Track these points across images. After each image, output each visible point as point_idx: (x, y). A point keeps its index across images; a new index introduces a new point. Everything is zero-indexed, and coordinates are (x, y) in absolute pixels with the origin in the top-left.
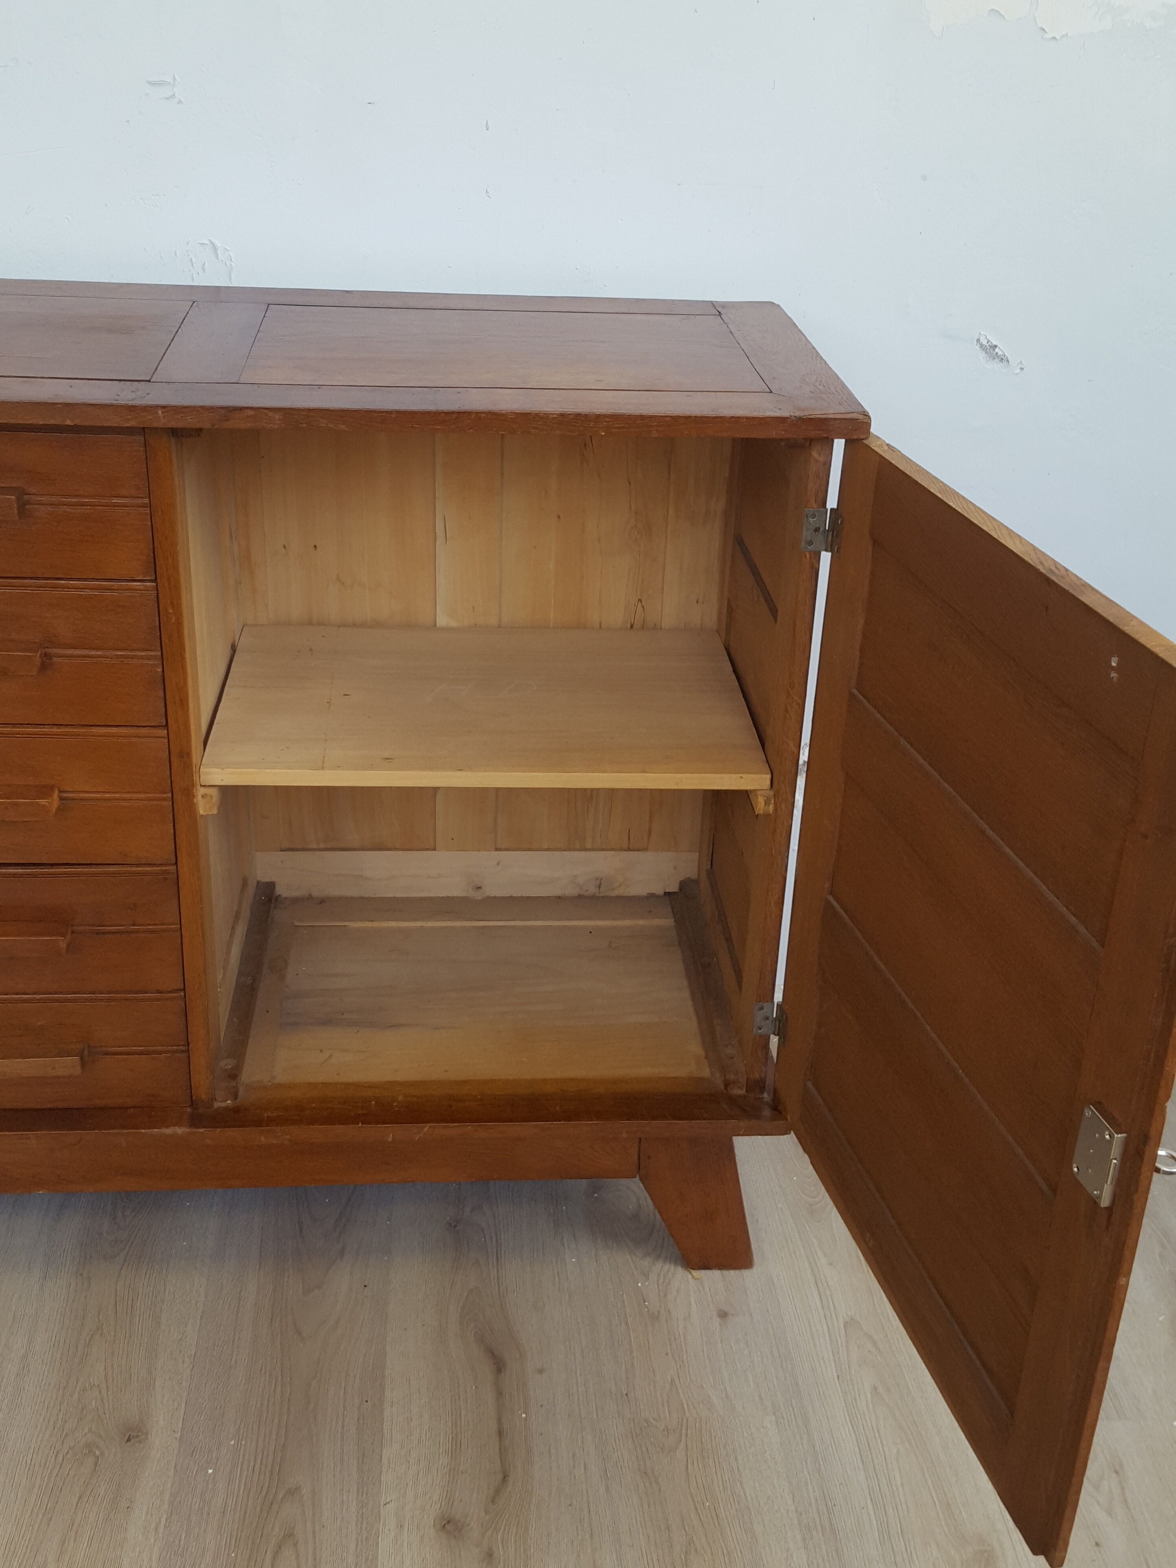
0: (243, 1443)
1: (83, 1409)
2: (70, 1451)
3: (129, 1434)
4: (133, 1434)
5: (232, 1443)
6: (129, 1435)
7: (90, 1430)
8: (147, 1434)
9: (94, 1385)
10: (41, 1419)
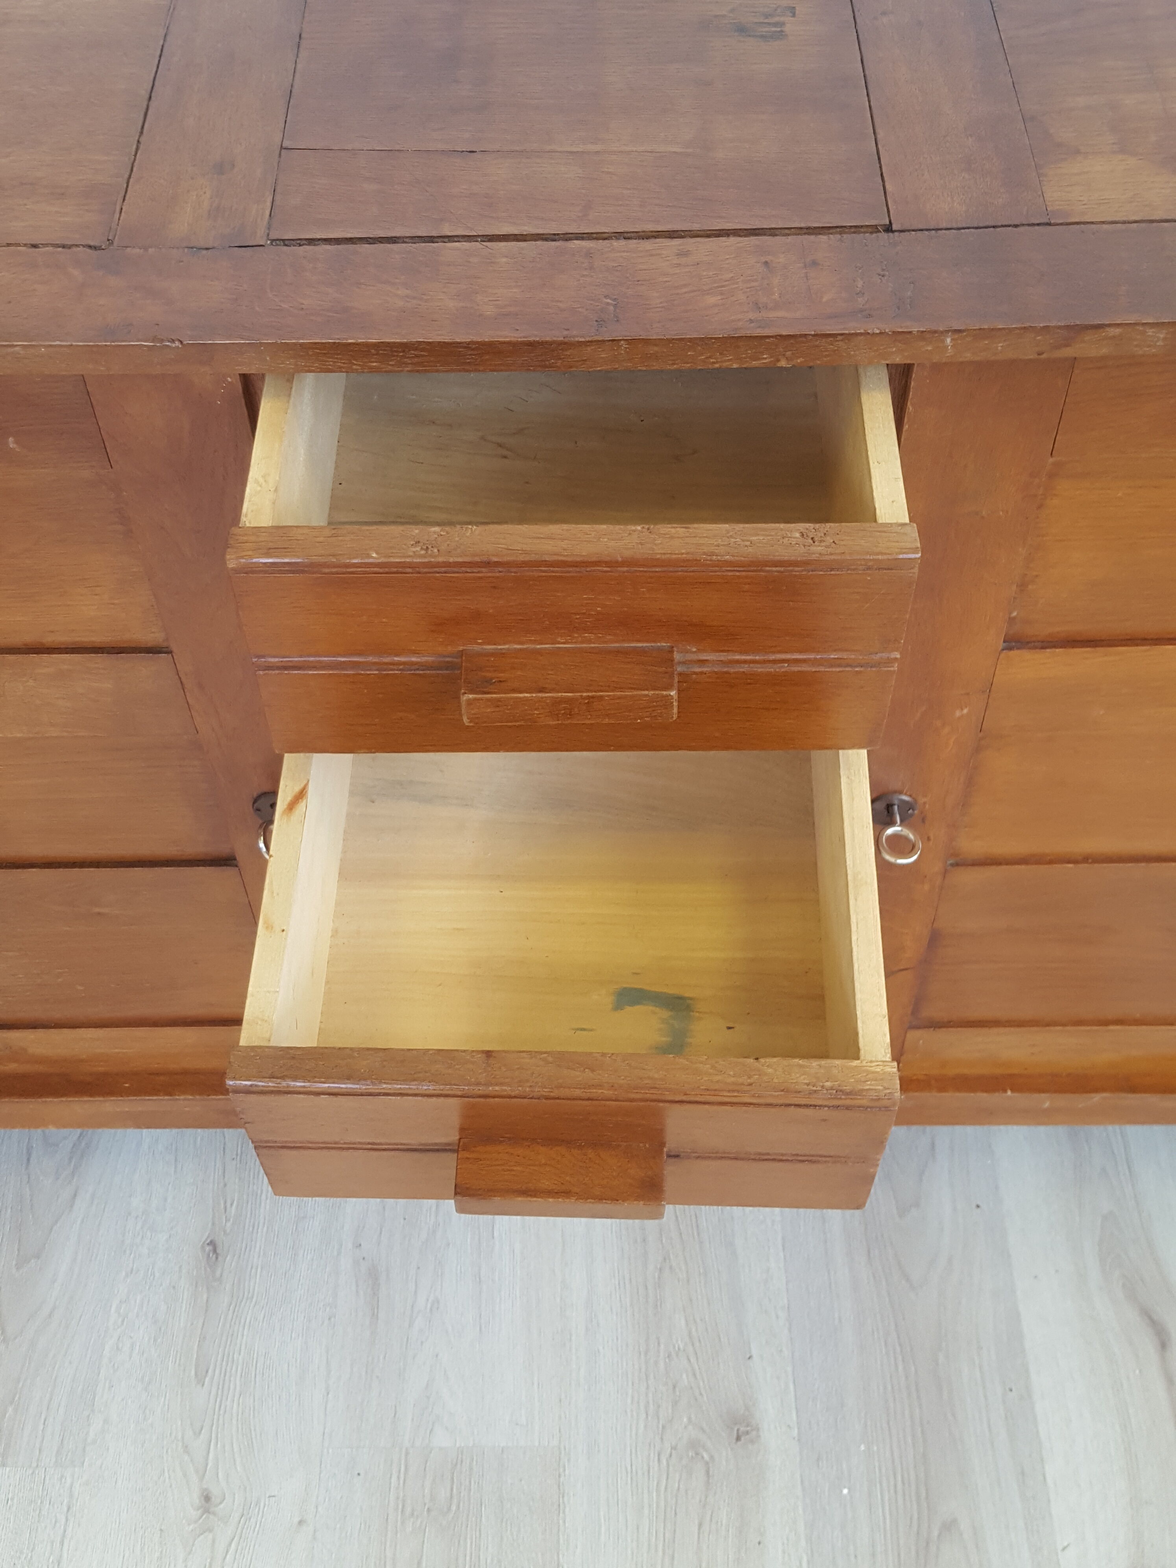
0: (875, 1448)
1: (674, 1387)
2: (673, 1452)
3: (736, 1429)
4: (742, 1429)
5: (863, 1448)
6: (738, 1430)
7: (690, 1419)
8: (758, 1430)
9: (679, 1349)
10: (629, 1401)
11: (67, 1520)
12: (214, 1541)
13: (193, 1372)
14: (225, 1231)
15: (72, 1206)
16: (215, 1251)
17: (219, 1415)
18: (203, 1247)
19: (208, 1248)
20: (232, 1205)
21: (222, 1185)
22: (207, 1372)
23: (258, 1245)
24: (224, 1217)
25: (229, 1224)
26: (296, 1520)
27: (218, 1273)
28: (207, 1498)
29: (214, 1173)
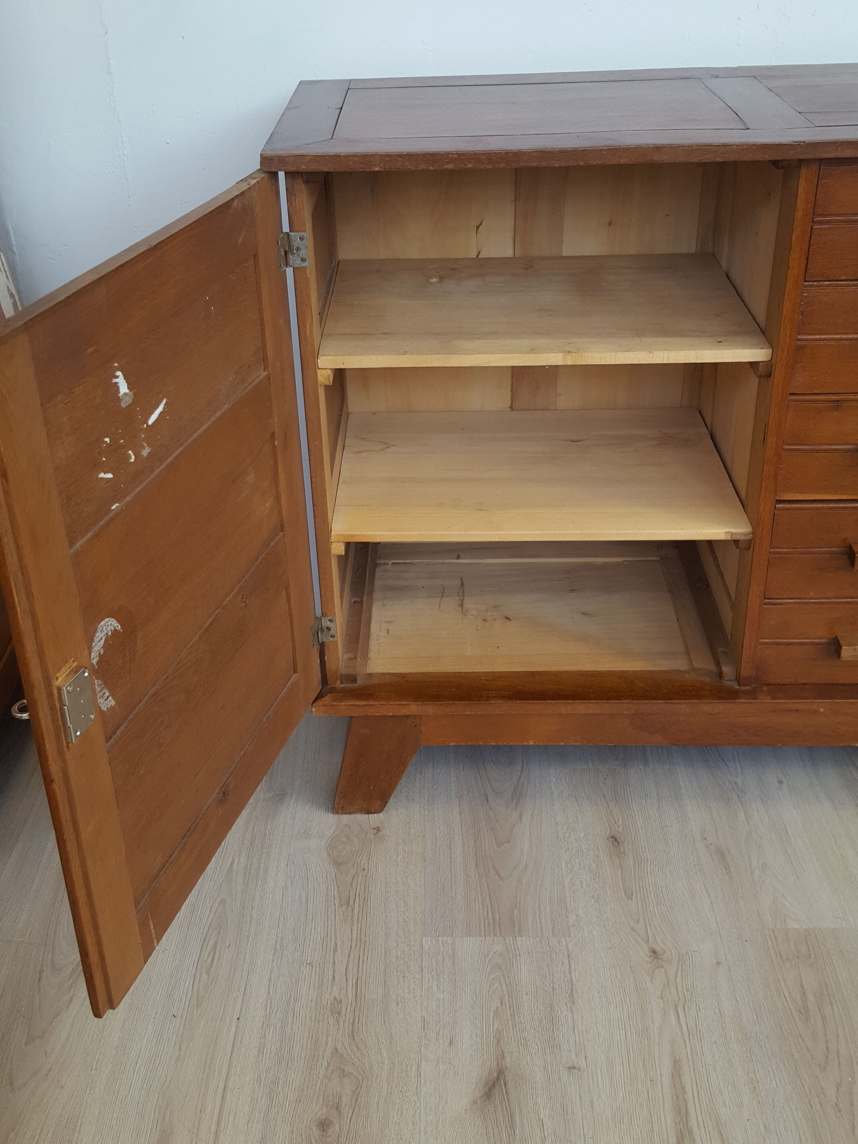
11: (569, 961)
12: (666, 972)
13: (623, 894)
14: (619, 832)
15: (521, 820)
16: (616, 840)
17: (647, 914)
18: (608, 839)
19: (611, 839)
20: (619, 820)
21: (609, 812)
22: (632, 894)
23: (642, 838)
24: (616, 826)
25: (620, 829)
26: (714, 962)
27: (622, 850)
28: (654, 952)
29: (602, 807)
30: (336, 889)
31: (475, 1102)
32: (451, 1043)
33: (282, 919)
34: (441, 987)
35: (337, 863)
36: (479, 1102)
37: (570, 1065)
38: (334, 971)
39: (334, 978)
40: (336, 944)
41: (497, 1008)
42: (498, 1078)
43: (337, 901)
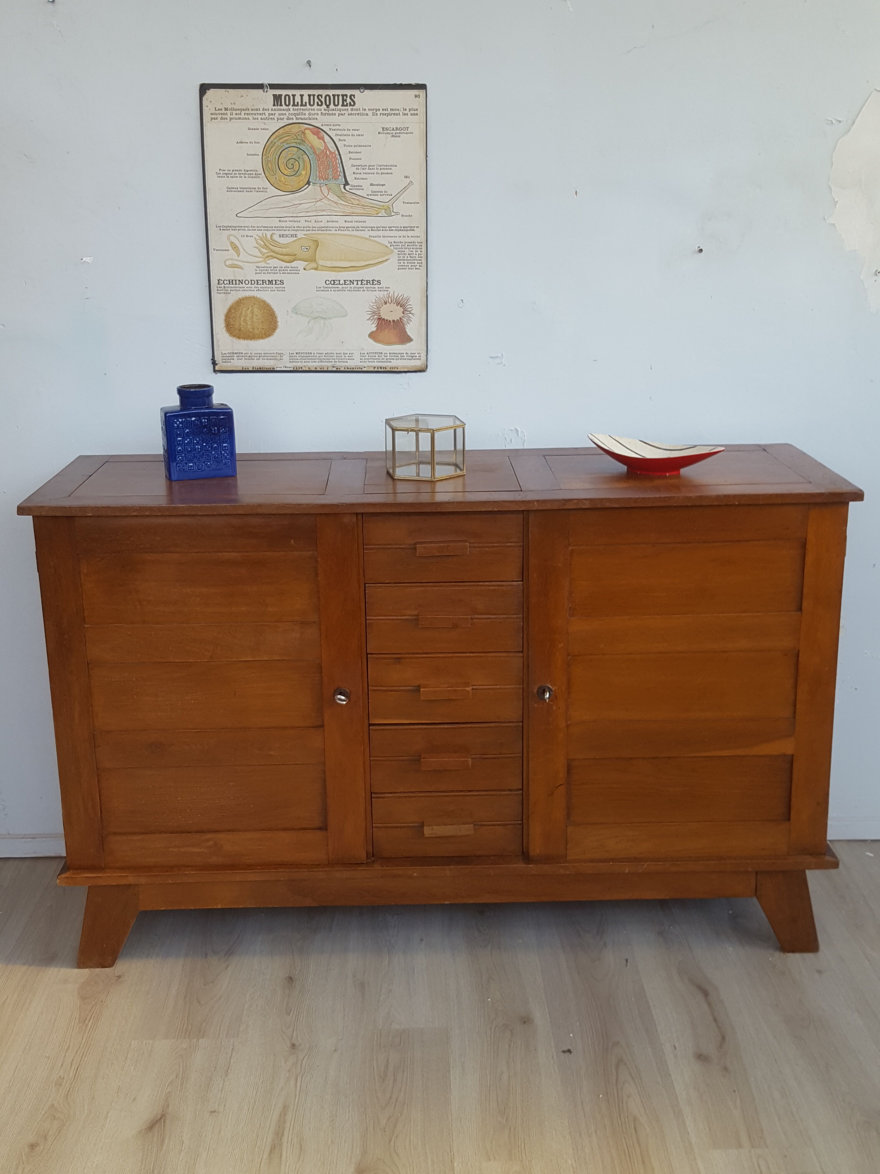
1: (496, 1010)
2: (496, 1027)
6: (524, 1021)
7: (503, 1018)
8: (533, 1020)
11: (232, 1052)
12: (297, 1056)
13: (285, 1011)
14: (295, 974)
16: (291, 979)
17: (297, 1023)
18: (286, 979)
19: (288, 979)
20: (298, 967)
24: (295, 970)
25: (297, 972)
27: (293, 985)
28: (294, 1045)
29: (289, 959)
30: (78, 1013)
31: (140, 1132)
32: (134, 1100)
33: (34, 1032)
34: (137, 1069)
35: (83, 998)
36: (143, 1132)
37: (212, 1110)
38: (64, 1061)
39: (62, 1065)
40: (69, 1046)
41: (173, 1080)
42: (160, 1118)
43: (77, 1020)
